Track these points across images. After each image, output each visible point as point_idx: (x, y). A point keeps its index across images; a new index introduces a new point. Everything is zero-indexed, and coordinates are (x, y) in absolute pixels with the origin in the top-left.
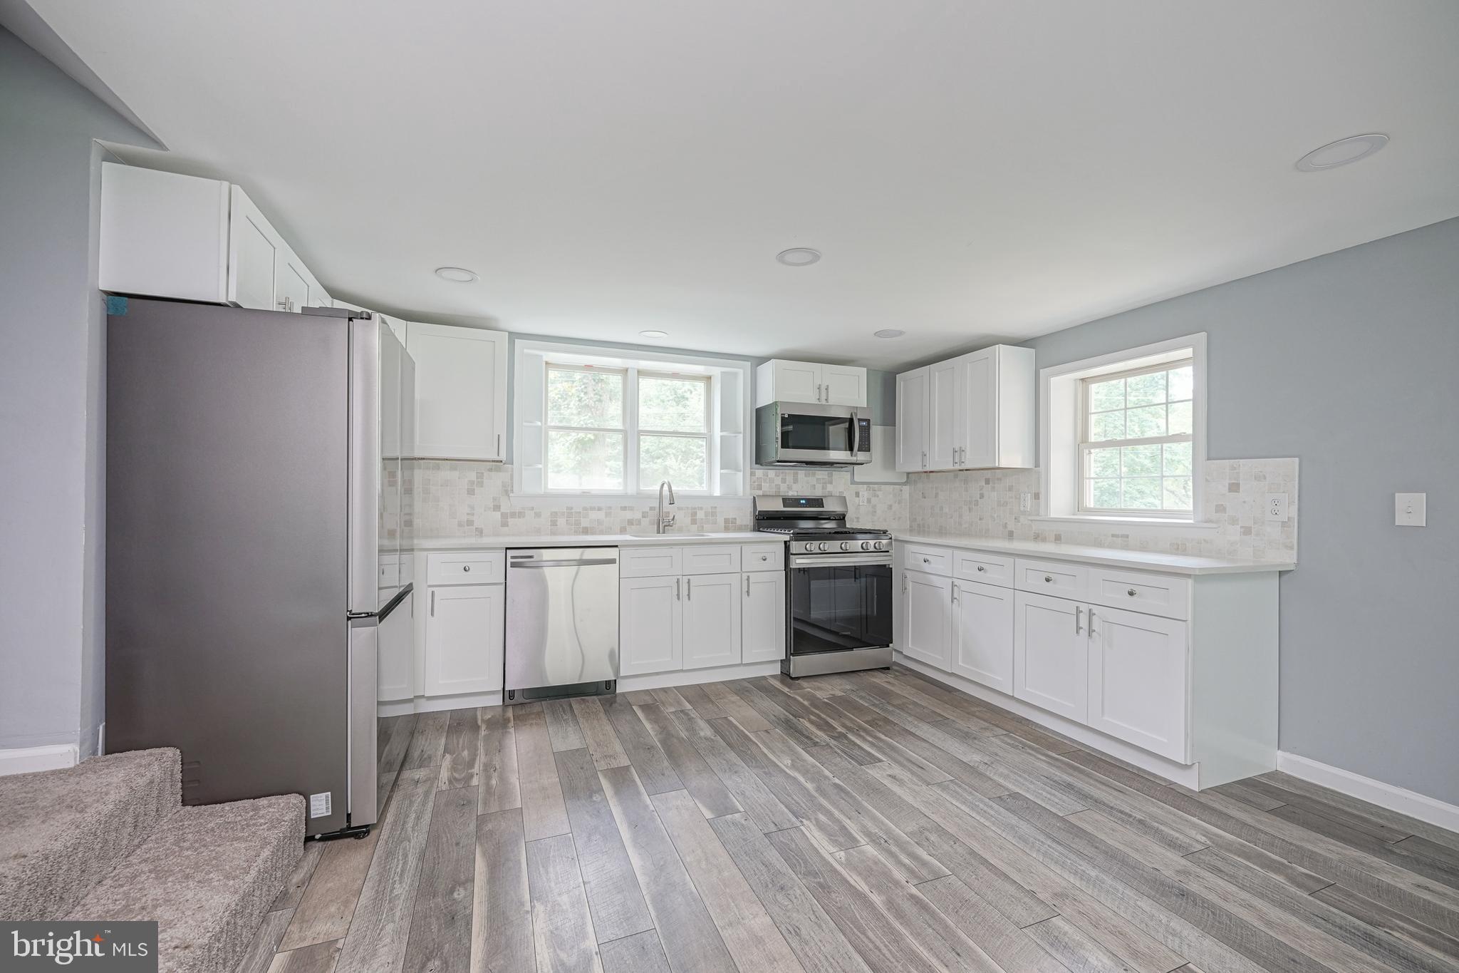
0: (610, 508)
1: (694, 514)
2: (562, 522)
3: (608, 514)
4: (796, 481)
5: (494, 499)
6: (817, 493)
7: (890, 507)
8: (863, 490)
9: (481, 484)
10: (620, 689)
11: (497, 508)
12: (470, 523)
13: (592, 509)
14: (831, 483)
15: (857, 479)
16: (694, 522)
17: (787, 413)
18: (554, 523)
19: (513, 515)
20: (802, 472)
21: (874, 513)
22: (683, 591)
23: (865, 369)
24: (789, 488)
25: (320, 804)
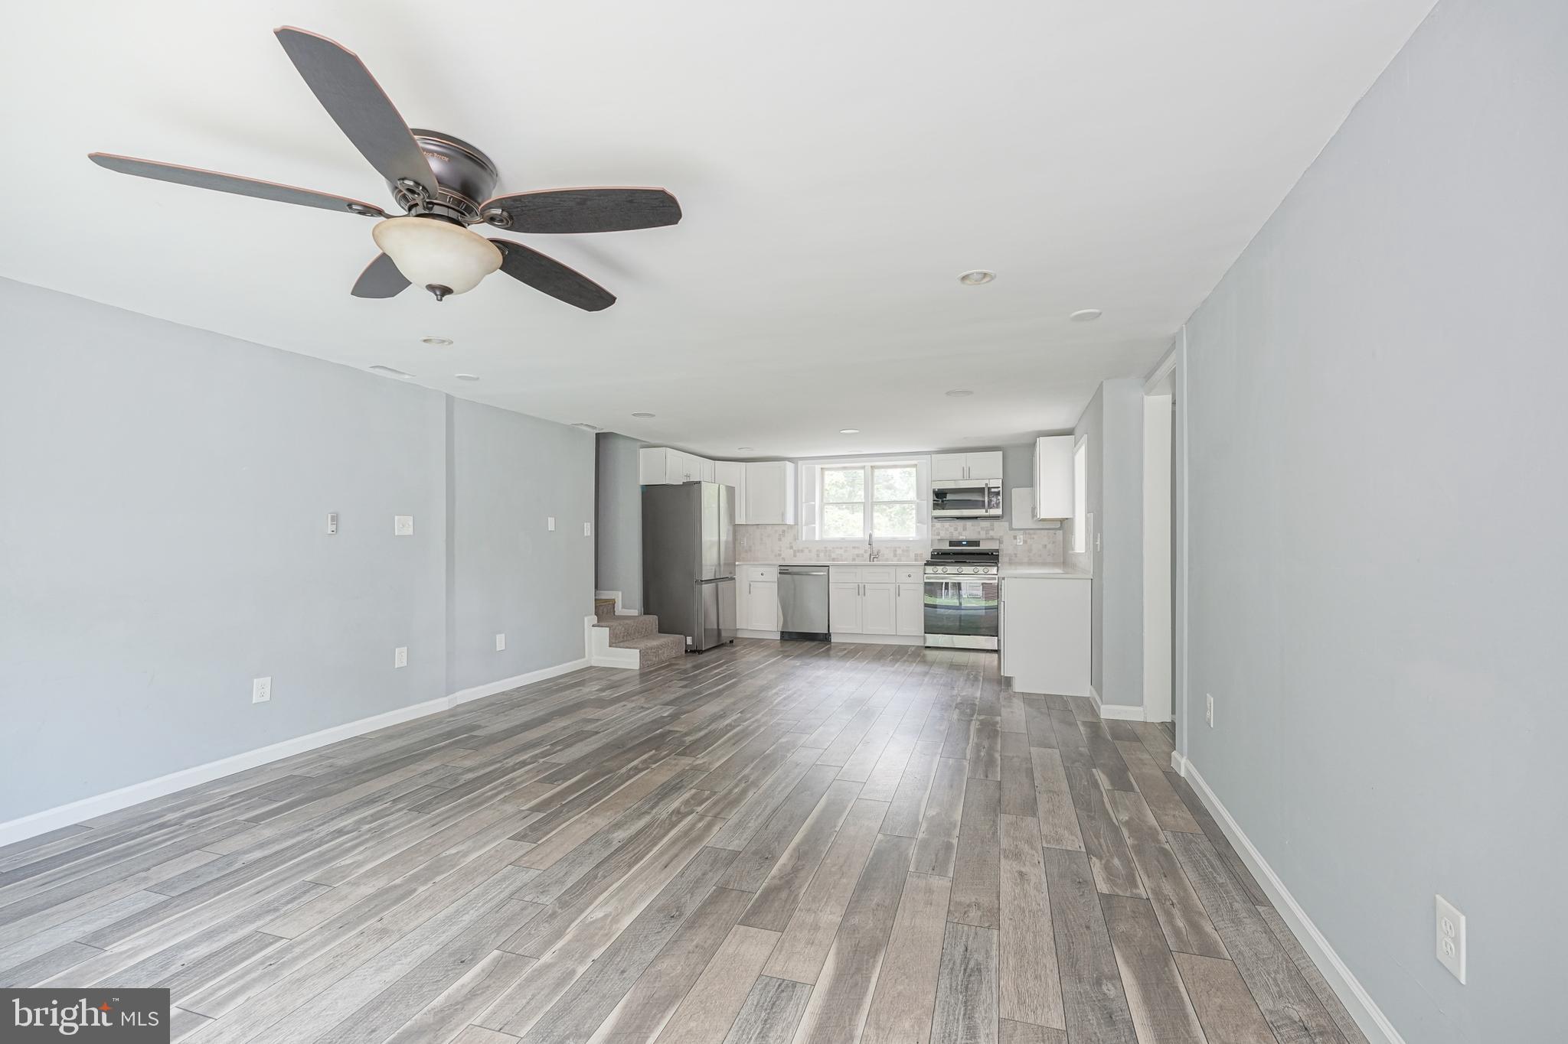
0: (846, 547)
1: (895, 550)
2: (822, 555)
3: (846, 551)
4: (965, 529)
5: (791, 543)
6: (973, 537)
7: (1045, 547)
8: (1021, 537)
9: (784, 536)
10: (834, 639)
11: (791, 548)
12: (780, 555)
13: (837, 548)
14: (993, 530)
15: (1014, 527)
16: (895, 555)
17: (938, 488)
18: (818, 556)
19: (798, 551)
20: (969, 523)
21: (1030, 551)
22: (861, 590)
23: (1001, 452)
24: (960, 534)
25: (689, 640)
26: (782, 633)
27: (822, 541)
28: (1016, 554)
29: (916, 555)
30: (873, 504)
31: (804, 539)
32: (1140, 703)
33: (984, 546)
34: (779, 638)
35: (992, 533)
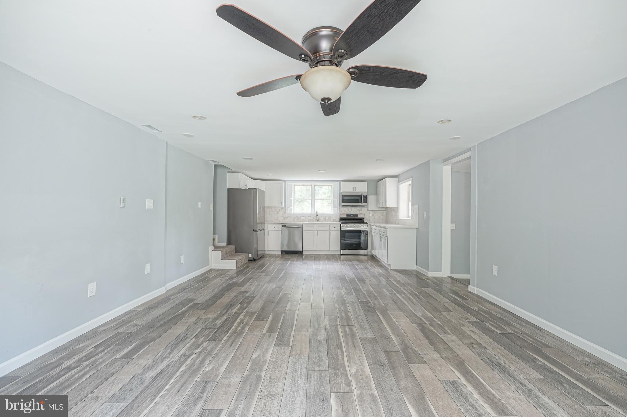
1: (325, 218)
3: (305, 218)
4: (352, 210)
5: (282, 214)
6: (355, 213)
7: (380, 217)
8: (371, 213)
9: (280, 212)
10: (304, 253)
11: (283, 216)
12: (278, 219)
13: (302, 217)
14: (362, 210)
15: (369, 210)
16: (325, 220)
17: (344, 194)
19: (286, 218)
20: (353, 208)
21: (375, 218)
22: (316, 234)
23: (367, 182)
24: (350, 212)
25: (250, 256)
26: (282, 251)
27: (294, 214)
28: (369, 220)
29: (333, 220)
30: (315, 199)
31: (288, 213)
32: (441, 270)
33: (359, 216)
34: (281, 253)
35: (361, 212)
